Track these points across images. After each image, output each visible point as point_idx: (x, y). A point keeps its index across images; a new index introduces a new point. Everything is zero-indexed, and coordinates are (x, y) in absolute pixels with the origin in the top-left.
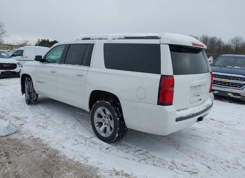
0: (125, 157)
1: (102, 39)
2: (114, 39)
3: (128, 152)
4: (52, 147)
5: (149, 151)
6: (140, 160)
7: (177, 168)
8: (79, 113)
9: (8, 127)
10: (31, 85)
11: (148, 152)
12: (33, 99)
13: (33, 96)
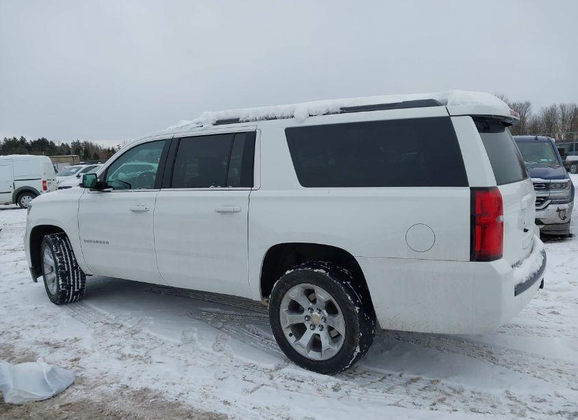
0: (393, 403)
1: (276, 118)
2: (310, 116)
3: (390, 389)
4: (196, 406)
5: (438, 379)
6: (434, 404)
7: (531, 410)
8: (207, 309)
9: (52, 373)
10: (65, 253)
11: (438, 381)
12: (74, 289)
13: (74, 282)
